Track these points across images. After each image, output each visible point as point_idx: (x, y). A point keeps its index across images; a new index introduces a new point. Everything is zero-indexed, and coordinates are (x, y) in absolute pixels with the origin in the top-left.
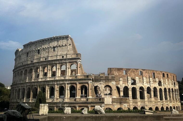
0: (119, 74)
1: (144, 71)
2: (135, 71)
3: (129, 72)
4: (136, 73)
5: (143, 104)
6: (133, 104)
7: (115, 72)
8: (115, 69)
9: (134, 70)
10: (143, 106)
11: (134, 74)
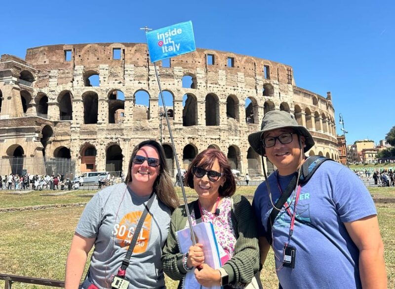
0: (51, 61)
1: (130, 48)
2: (100, 48)
3: (81, 54)
4: (102, 56)
5: (114, 136)
6: (82, 137)
7: (41, 56)
8: (42, 49)
9: (96, 45)
10: (114, 141)
11: (96, 58)
